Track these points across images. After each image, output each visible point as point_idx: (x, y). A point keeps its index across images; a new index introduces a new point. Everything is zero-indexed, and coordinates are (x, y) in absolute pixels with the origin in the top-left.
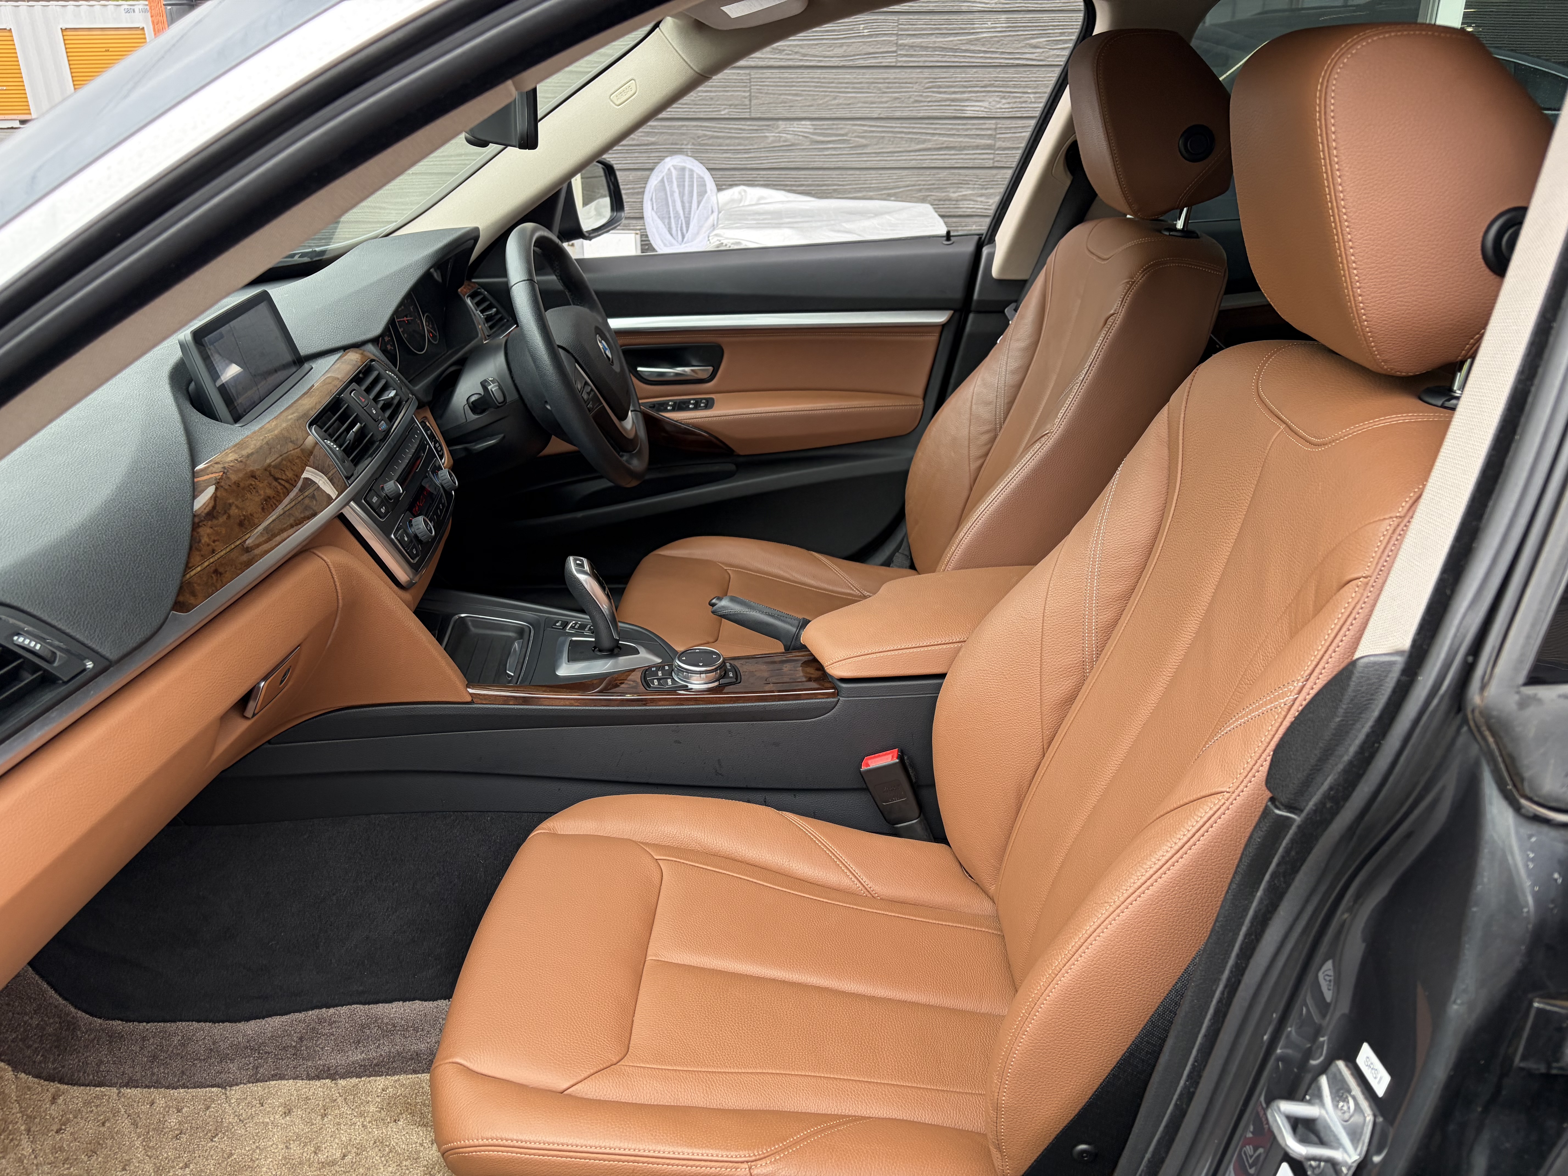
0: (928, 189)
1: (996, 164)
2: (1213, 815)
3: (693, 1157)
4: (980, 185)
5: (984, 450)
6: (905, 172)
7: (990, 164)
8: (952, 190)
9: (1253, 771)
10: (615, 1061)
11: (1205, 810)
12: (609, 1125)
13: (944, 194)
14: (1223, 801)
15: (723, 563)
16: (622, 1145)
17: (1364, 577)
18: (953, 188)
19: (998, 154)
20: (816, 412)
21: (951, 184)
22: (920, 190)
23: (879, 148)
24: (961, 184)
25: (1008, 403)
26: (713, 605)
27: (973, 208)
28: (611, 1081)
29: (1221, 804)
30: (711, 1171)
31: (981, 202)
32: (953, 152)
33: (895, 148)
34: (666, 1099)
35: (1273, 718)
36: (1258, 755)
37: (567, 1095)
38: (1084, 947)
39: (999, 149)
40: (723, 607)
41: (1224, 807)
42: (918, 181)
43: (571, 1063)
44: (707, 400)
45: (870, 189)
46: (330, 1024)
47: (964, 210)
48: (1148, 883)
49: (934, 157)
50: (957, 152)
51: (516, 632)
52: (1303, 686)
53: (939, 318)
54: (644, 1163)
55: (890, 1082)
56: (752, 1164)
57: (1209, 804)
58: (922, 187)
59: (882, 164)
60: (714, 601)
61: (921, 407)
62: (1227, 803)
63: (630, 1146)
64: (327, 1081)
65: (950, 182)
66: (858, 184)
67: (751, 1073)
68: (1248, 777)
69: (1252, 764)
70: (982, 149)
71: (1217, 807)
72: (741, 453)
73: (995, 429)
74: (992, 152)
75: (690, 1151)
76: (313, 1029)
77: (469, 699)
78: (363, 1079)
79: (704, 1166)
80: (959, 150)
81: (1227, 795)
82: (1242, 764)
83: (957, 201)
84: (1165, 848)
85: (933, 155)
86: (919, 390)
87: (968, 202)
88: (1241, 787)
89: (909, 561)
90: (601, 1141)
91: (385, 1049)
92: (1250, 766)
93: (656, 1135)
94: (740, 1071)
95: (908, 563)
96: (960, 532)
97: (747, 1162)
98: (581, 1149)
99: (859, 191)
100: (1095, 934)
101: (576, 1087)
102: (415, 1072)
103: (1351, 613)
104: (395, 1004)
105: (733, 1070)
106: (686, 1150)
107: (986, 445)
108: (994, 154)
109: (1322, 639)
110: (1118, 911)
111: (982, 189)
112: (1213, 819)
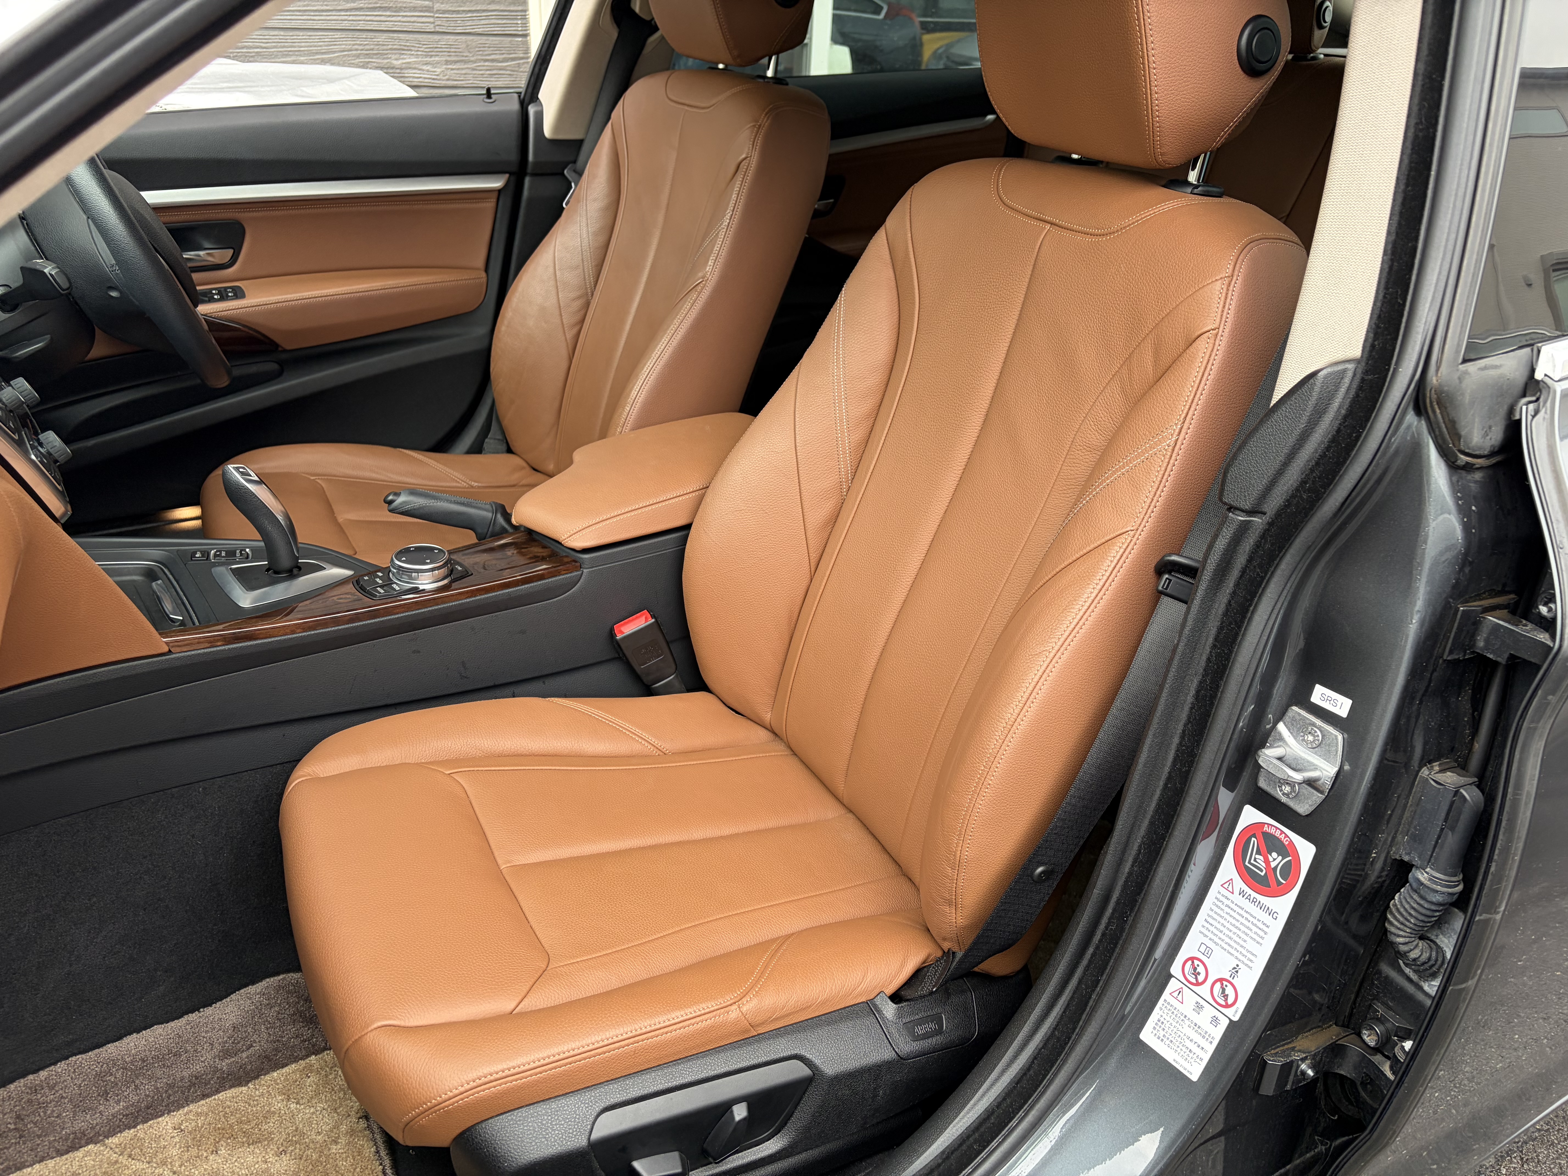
0: (367, 54)
1: (438, 29)
2: (1124, 552)
3: (688, 1017)
4: (423, 51)
5: (578, 317)
6: (338, 35)
7: (431, 28)
8: (394, 57)
9: (1151, 507)
10: (544, 967)
11: (1116, 551)
12: (595, 1019)
13: (386, 61)
14: (1130, 539)
15: (304, 473)
16: (618, 1032)
17: (1213, 330)
18: (395, 54)
19: (437, 17)
20: (372, 293)
21: (391, 49)
22: (358, 56)
23: (304, 6)
24: (403, 50)
25: (597, 266)
26: (390, 502)
27: (420, 77)
28: (554, 985)
29: (1128, 541)
30: (707, 1023)
31: (428, 71)
32: (388, 13)
33: (322, 5)
34: (614, 983)
35: (1159, 460)
36: (1152, 493)
37: (517, 1014)
38: (1034, 694)
39: (438, 11)
40: (404, 502)
41: (1132, 543)
42: (354, 45)
43: (506, 983)
44: (234, 289)
45: (300, 53)
46: (51, 1088)
47: (411, 79)
48: (1081, 623)
49: (368, 18)
50: (393, 14)
51: (143, 575)
52: (1182, 428)
53: (495, 183)
54: (643, 1040)
55: (786, 900)
56: (740, 1003)
57: (1118, 544)
58: (359, 52)
59: (309, 24)
60: (390, 498)
61: (485, 280)
62: (1134, 540)
63: (625, 1029)
64: (90, 1147)
65: (390, 47)
66: (284, 47)
67: (673, 933)
68: (1148, 513)
69: (1148, 502)
70: (421, 11)
71: (1126, 545)
72: (288, 348)
73: (587, 294)
74: (432, 14)
75: (682, 1013)
76: (30, 1101)
77: (166, 649)
78: (138, 1127)
79: (699, 1022)
80: (395, 12)
81: (1132, 533)
82: (1139, 504)
83: (401, 69)
84: (1089, 590)
85: (367, 15)
86: (480, 262)
87: (414, 71)
88: (1143, 523)
89: (505, 445)
90: (596, 1037)
91: (147, 1088)
92: (1147, 504)
93: (645, 1011)
94: (662, 935)
95: (504, 447)
96: (631, 391)
97: (735, 1003)
98: (579, 1051)
99: (287, 55)
100: (1042, 680)
101: (523, 1003)
102: (205, 1096)
103: (1209, 360)
104: (126, 1040)
105: (656, 937)
106: (678, 1013)
107: (580, 310)
108: (433, 17)
109: (1189, 386)
110: (1059, 654)
111: (426, 56)
112: (1125, 556)
